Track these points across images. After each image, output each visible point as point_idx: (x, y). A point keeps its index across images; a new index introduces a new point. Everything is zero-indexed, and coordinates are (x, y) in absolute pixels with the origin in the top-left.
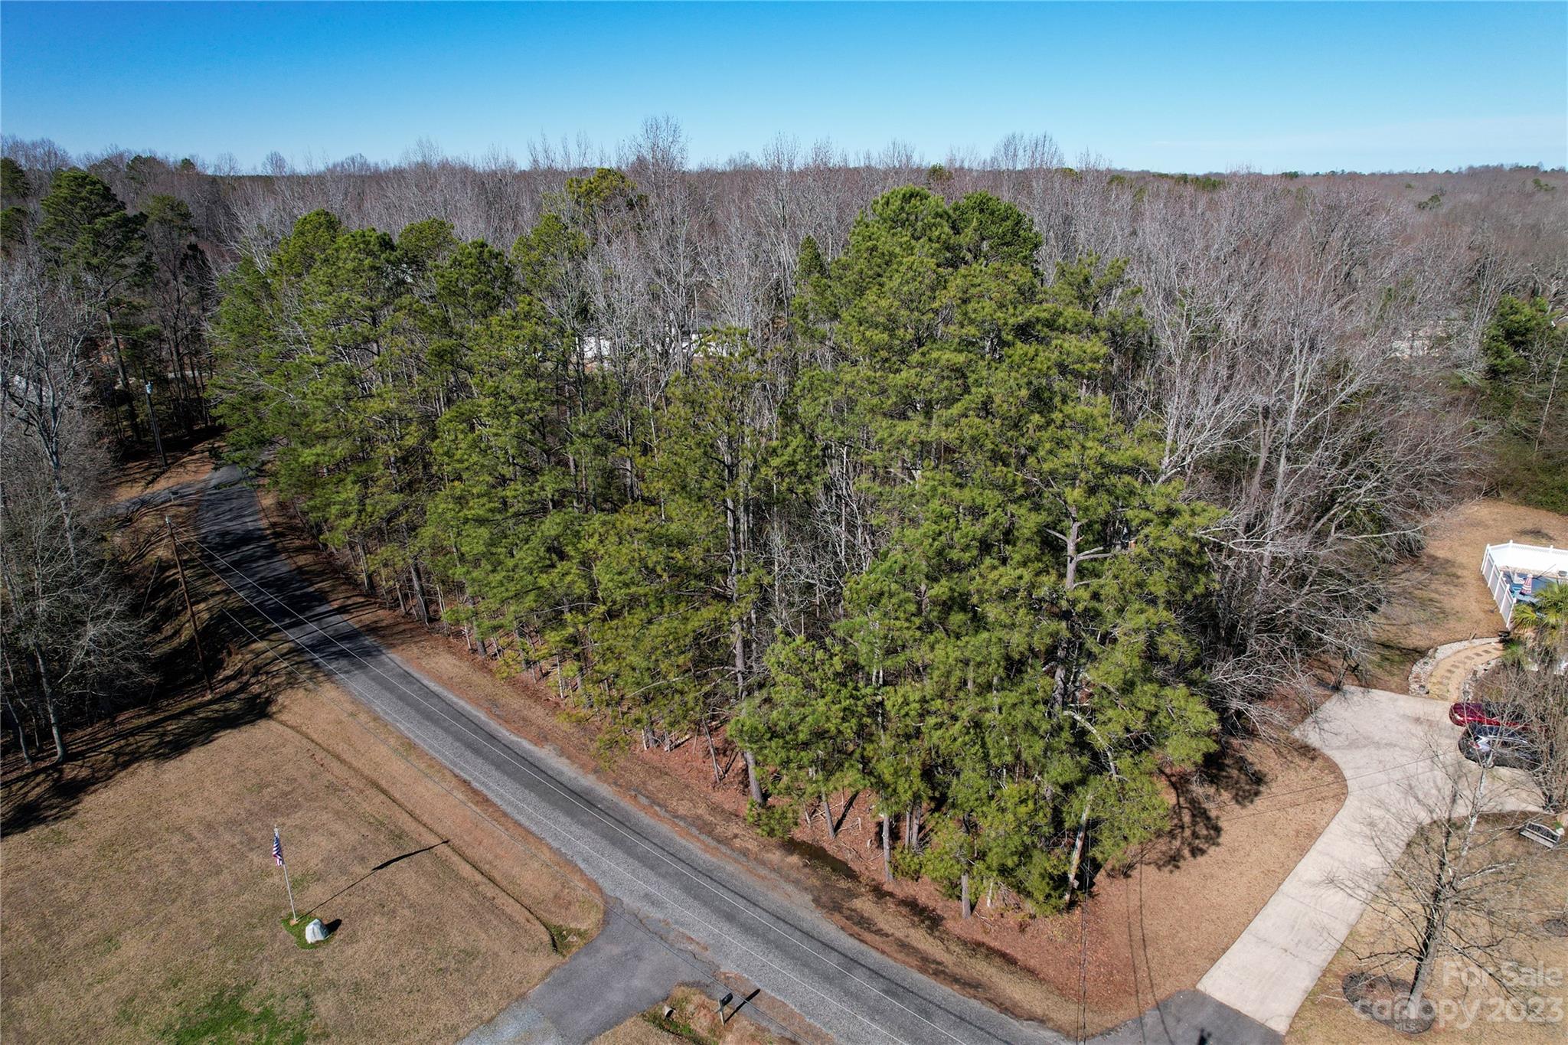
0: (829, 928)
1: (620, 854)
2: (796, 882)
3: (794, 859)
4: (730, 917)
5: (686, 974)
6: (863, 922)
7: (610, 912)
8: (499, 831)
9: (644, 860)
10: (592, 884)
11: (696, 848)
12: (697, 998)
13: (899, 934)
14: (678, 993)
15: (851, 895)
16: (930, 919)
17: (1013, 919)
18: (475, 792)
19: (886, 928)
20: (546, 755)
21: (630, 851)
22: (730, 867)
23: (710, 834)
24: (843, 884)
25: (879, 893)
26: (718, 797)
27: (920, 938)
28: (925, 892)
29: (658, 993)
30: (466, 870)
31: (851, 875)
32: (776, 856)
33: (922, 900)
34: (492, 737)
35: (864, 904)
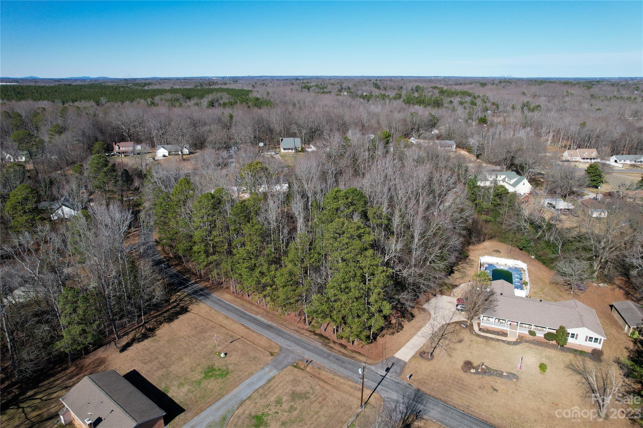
0: (325, 349)
1: (280, 337)
2: (318, 341)
3: (317, 337)
4: (305, 348)
5: (298, 358)
6: (331, 347)
7: (281, 349)
8: (253, 334)
9: (286, 338)
10: (276, 344)
11: (296, 335)
12: (301, 362)
13: (339, 350)
14: (297, 361)
15: (329, 343)
16: (345, 347)
17: (360, 346)
18: (245, 326)
19: (336, 349)
20: (259, 317)
21: (283, 337)
22: (304, 339)
23: (298, 333)
24: (327, 341)
25: (334, 342)
26: (299, 325)
27: (342, 350)
28: (344, 342)
29: (293, 362)
30: (249, 342)
31: (329, 339)
32: (313, 336)
33: (343, 343)
34: (245, 314)
35: (332, 345)
